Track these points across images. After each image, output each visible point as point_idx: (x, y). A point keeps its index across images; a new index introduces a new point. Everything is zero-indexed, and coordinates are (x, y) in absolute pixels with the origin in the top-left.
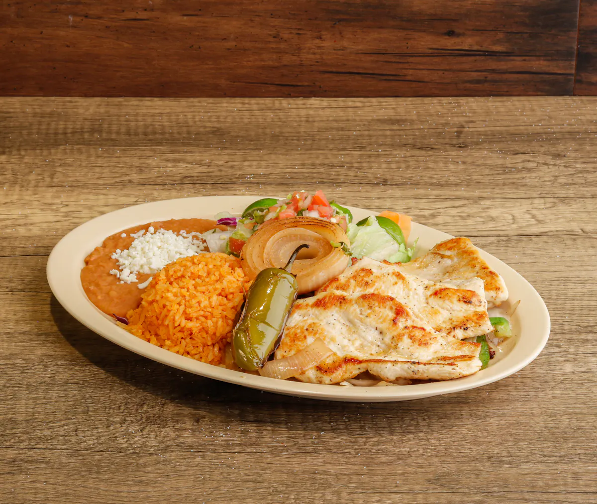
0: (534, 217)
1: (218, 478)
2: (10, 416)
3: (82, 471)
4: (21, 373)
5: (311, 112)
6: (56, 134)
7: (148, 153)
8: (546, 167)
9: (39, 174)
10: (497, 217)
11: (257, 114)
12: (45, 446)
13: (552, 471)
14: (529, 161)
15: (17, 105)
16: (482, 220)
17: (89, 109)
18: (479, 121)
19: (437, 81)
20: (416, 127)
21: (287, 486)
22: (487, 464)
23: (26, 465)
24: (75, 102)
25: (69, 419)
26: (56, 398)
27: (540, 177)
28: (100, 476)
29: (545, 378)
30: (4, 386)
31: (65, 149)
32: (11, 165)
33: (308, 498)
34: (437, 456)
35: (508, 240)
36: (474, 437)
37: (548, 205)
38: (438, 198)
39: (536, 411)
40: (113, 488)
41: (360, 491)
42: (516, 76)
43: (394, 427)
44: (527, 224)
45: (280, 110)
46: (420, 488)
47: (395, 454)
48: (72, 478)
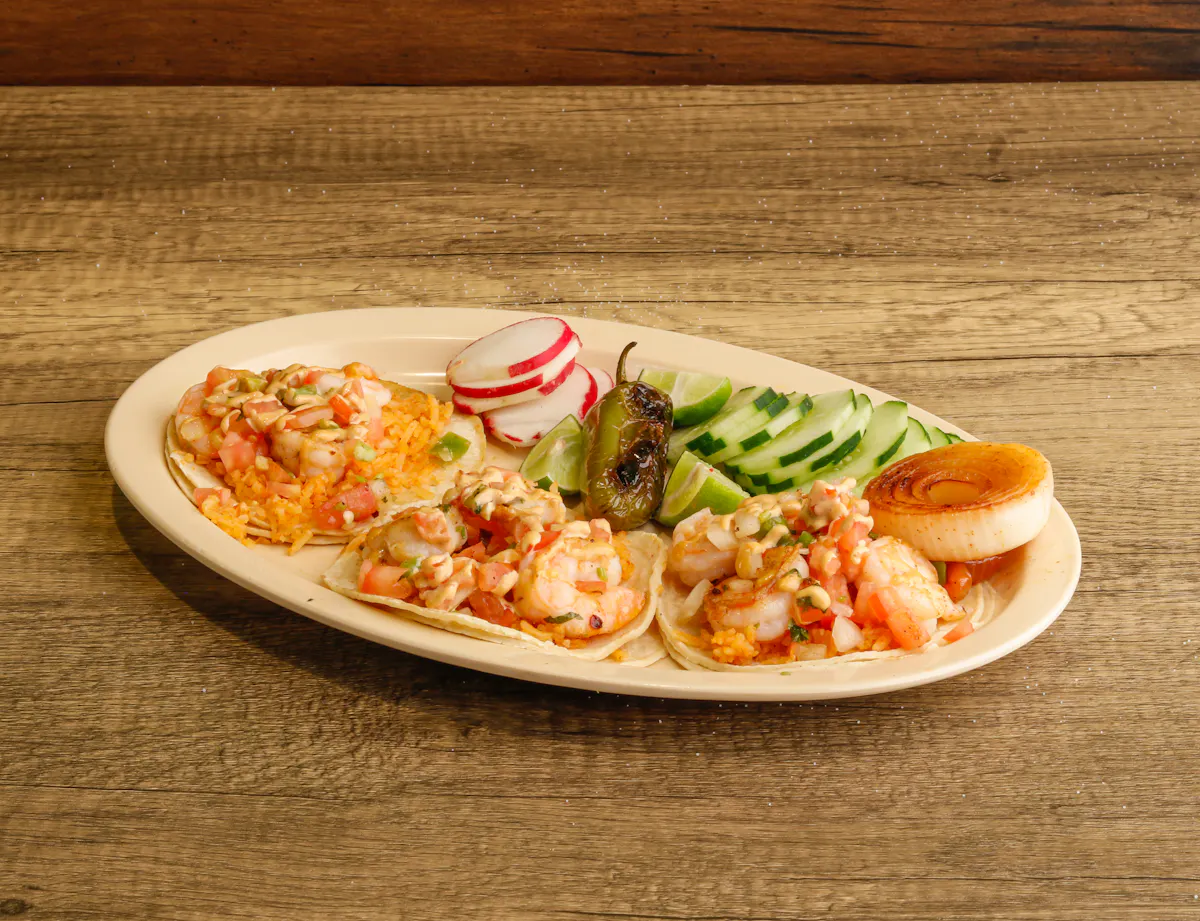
0: (1142, 318)
1: (505, 851)
2: (90, 724)
3: (230, 835)
4: (116, 635)
5: (705, 114)
6: (203, 158)
7: (382, 195)
8: (1167, 219)
9: (167, 238)
10: (1070, 319)
11: (598, 118)
12: (158, 784)
13: (1181, 835)
14: (1132, 208)
16: (1040, 324)
17: (269, 110)
18: (1033, 129)
19: (941, 46)
20: (910, 142)
21: (643, 866)
22: (1048, 820)
23: (117, 824)
24: (244, 96)
25: (208, 729)
26: (182, 685)
27: (1154, 241)
28: (266, 847)
29: (1167, 643)
30: (81, 663)
31: (219, 188)
32: (112, 220)
33: (684, 890)
34: (947, 804)
35: (1092, 365)
36: (1022, 765)
37: (1171, 295)
38: (954, 282)
39: (1148, 711)
40: (292, 872)
41: (791, 876)
42: (1094, 34)
43: (861, 744)
44: (1128, 332)
45: (643, 109)
46: (912, 871)
47: (862, 800)
48: (209, 850)
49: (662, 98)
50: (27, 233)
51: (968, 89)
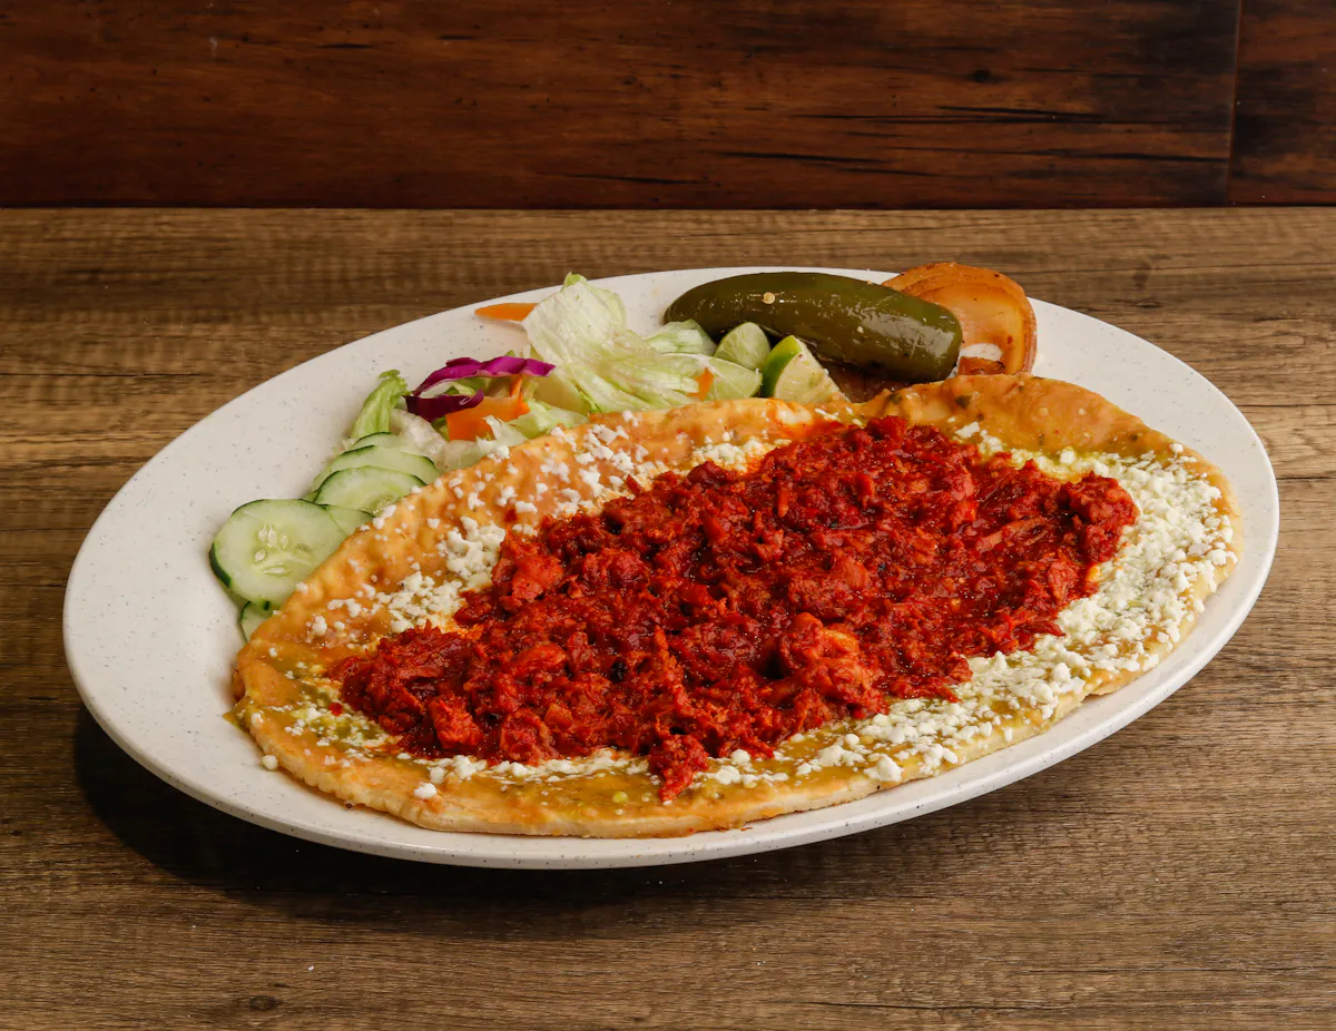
0: (1309, 442)
1: (745, 948)
5: (838, 239)
6: (327, 281)
8: (1324, 345)
11: (730, 243)
14: (1287, 333)
15: (240, 225)
17: (385, 233)
18: (1177, 255)
20: (1053, 268)
21: (884, 961)
22: (1274, 915)
24: (359, 218)
27: (1313, 366)
31: (350, 311)
32: (244, 343)
33: (927, 982)
34: (1174, 901)
36: (1243, 864)
41: (1031, 969)
44: (1298, 455)
45: (774, 234)
46: (1148, 963)
47: (1089, 898)
48: (450, 949)
49: (791, 223)
50: (157, 356)
51: (1104, 215)
